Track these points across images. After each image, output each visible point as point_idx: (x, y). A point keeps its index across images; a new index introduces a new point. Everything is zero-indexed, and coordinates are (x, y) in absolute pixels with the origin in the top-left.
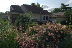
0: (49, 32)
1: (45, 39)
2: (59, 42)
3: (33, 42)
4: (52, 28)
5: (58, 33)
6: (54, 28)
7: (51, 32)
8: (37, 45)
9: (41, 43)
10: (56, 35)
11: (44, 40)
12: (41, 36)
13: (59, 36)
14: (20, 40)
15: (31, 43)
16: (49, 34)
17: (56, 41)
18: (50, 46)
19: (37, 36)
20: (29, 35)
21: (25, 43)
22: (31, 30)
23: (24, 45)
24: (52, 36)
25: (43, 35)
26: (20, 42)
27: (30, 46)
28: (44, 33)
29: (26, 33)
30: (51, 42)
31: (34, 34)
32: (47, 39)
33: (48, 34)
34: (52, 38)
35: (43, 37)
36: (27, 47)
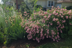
0: (54, 17)
1: (50, 24)
2: (64, 27)
3: (37, 27)
4: (58, 13)
5: (63, 18)
6: (59, 13)
7: (56, 17)
8: (42, 30)
9: (46, 28)
10: (61, 20)
11: (48, 26)
12: (46, 21)
13: (64, 21)
14: (25, 25)
15: (36, 28)
16: (54, 19)
17: (60, 26)
18: (54, 31)
19: (41, 22)
21: (29, 28)
22: (36, 16)
23: (29, 30)
24: (57, 22)
25: (47, 21)
26: (25, 27)
27: (35, 31)
28: (49, 19)
29: (31, 18)
30: (55, 28)
31: (39, 20)
32: (51, 24)
33: (52, 20)
34: (57, 23)
35: (47, 22)
36: (32, 32)
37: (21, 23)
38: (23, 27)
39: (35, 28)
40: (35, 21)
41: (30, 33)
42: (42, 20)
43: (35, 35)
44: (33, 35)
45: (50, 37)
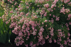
0: (62, 6)
3: (33, 25)
8: (42, 29)
11: (52, 21)
12: (48, 13)
14: (11, 21)
15: (30, 26)
18: (62, 31)
19: (39, 14)
20: (26, 11)
23: (18, 29)
24: (67, 14)
25: (51, 12)
27: (29, 30)
28: (53, 9)
29: (21, 7)
30: (64, 25)
33: (59, 11)
34: (67, 17)
35: (50, 15)
36: (23, 32)
37: (4, 15)
38: (7, 22)
39: (28, 25)
40: (28, 13)
41: (20, 34)
42: (42, 11)
43: (28, 38)
44: (26, 38)
45: (55, 41)
